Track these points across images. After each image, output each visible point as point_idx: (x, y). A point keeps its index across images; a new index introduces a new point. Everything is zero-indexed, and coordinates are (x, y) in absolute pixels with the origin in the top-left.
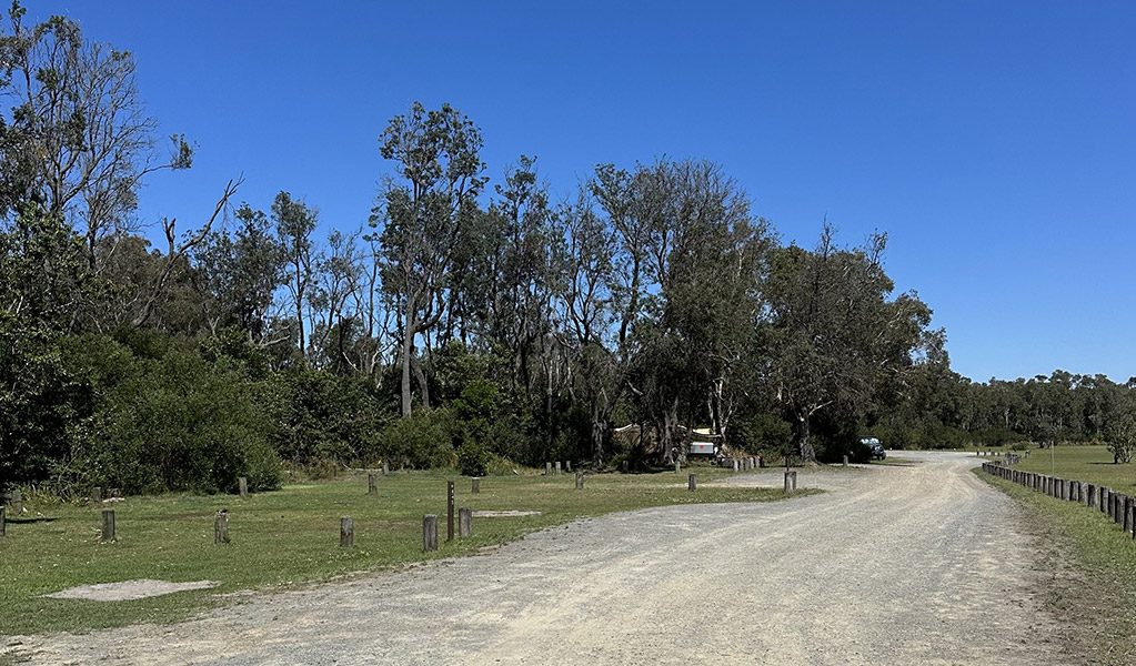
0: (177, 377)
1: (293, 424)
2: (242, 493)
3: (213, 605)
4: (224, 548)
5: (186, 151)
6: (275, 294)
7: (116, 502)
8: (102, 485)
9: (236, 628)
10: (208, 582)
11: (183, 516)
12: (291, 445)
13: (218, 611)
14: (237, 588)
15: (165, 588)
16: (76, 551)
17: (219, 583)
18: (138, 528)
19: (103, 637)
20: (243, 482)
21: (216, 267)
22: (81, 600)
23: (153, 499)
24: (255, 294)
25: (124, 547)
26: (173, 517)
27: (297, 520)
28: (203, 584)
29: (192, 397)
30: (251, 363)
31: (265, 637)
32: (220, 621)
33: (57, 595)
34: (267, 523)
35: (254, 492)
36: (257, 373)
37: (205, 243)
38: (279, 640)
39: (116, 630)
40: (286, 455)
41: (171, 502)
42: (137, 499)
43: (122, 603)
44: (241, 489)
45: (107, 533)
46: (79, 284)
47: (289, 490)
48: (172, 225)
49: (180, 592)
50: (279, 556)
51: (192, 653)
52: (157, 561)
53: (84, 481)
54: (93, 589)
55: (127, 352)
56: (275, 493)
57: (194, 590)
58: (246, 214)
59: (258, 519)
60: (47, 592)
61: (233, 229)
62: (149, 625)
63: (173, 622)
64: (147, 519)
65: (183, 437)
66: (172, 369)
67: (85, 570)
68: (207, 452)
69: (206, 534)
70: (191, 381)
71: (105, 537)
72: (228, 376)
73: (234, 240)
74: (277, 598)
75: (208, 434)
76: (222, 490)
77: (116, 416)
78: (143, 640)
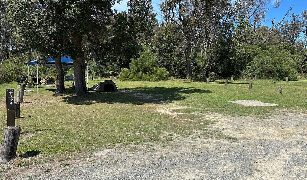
0: (271, 54)
1: (302, 65)
2: (286, 81)
3: (274, 114)
4: (280, 95)
5: (279, 3)
6: (299, 35)
7: (254, 81)
8: (251, 77)
9: (282, 126)
10: (274, 104)
11: (270, 85)
12: (301, 70)
13: (276, 116)
14: (283, 108)
15: (262, 104)
16: (242, 91)
17: (278, 105)
18: (258, 87)
19: (239, 119)
20: (287, 78)
21: (284, 29)
22: (238, 104)
23: (263, 80)
24: (294, 35)
25: (254, 91)
26: (267, 85)
27: (302, 89)
28: (273, 105)
29: (275, 58)
30: (291, 51)
31: (293, 133)
32: (276, 121)
33: (234, 102)
34: (293, 89)
35: (289, 81)
36: (293, 52)
37: (282, 24)
38: (299, 136)
39: (243, 117)
40: (299, 72)
41: (267, 81)
42: (260, 80)
43: (249, 107)
44: (286, 80)
45: (250, 87)
46: (250, 34)
47: (299, 81)
48: (274, 20)
49: (266, 106)
50: (297, 99)
51: (265, 134)
52: (261, 96)
53: (248, 75)
54: (243, 102)
55: (260, 49)
56: (296, 81)
57: (270, 106)
58: (294, 16)
59: (290, 88)
60: (232, 101)
61: (290, 20)
62: (254, 117)
63: (261, 118)
64: (261, 85)
65: (272, 67)
66: (271, 52)
67: (243, 96)
68: (277, 71)
69: (275, 90)
70: (275, 54)
71: (249, 89)
72: (285, 53)
73: (290, 23)
74: (297, 115)
75: (278, 67)
76: (281, 80)
77: (256, 62)
78: (250, 123)
